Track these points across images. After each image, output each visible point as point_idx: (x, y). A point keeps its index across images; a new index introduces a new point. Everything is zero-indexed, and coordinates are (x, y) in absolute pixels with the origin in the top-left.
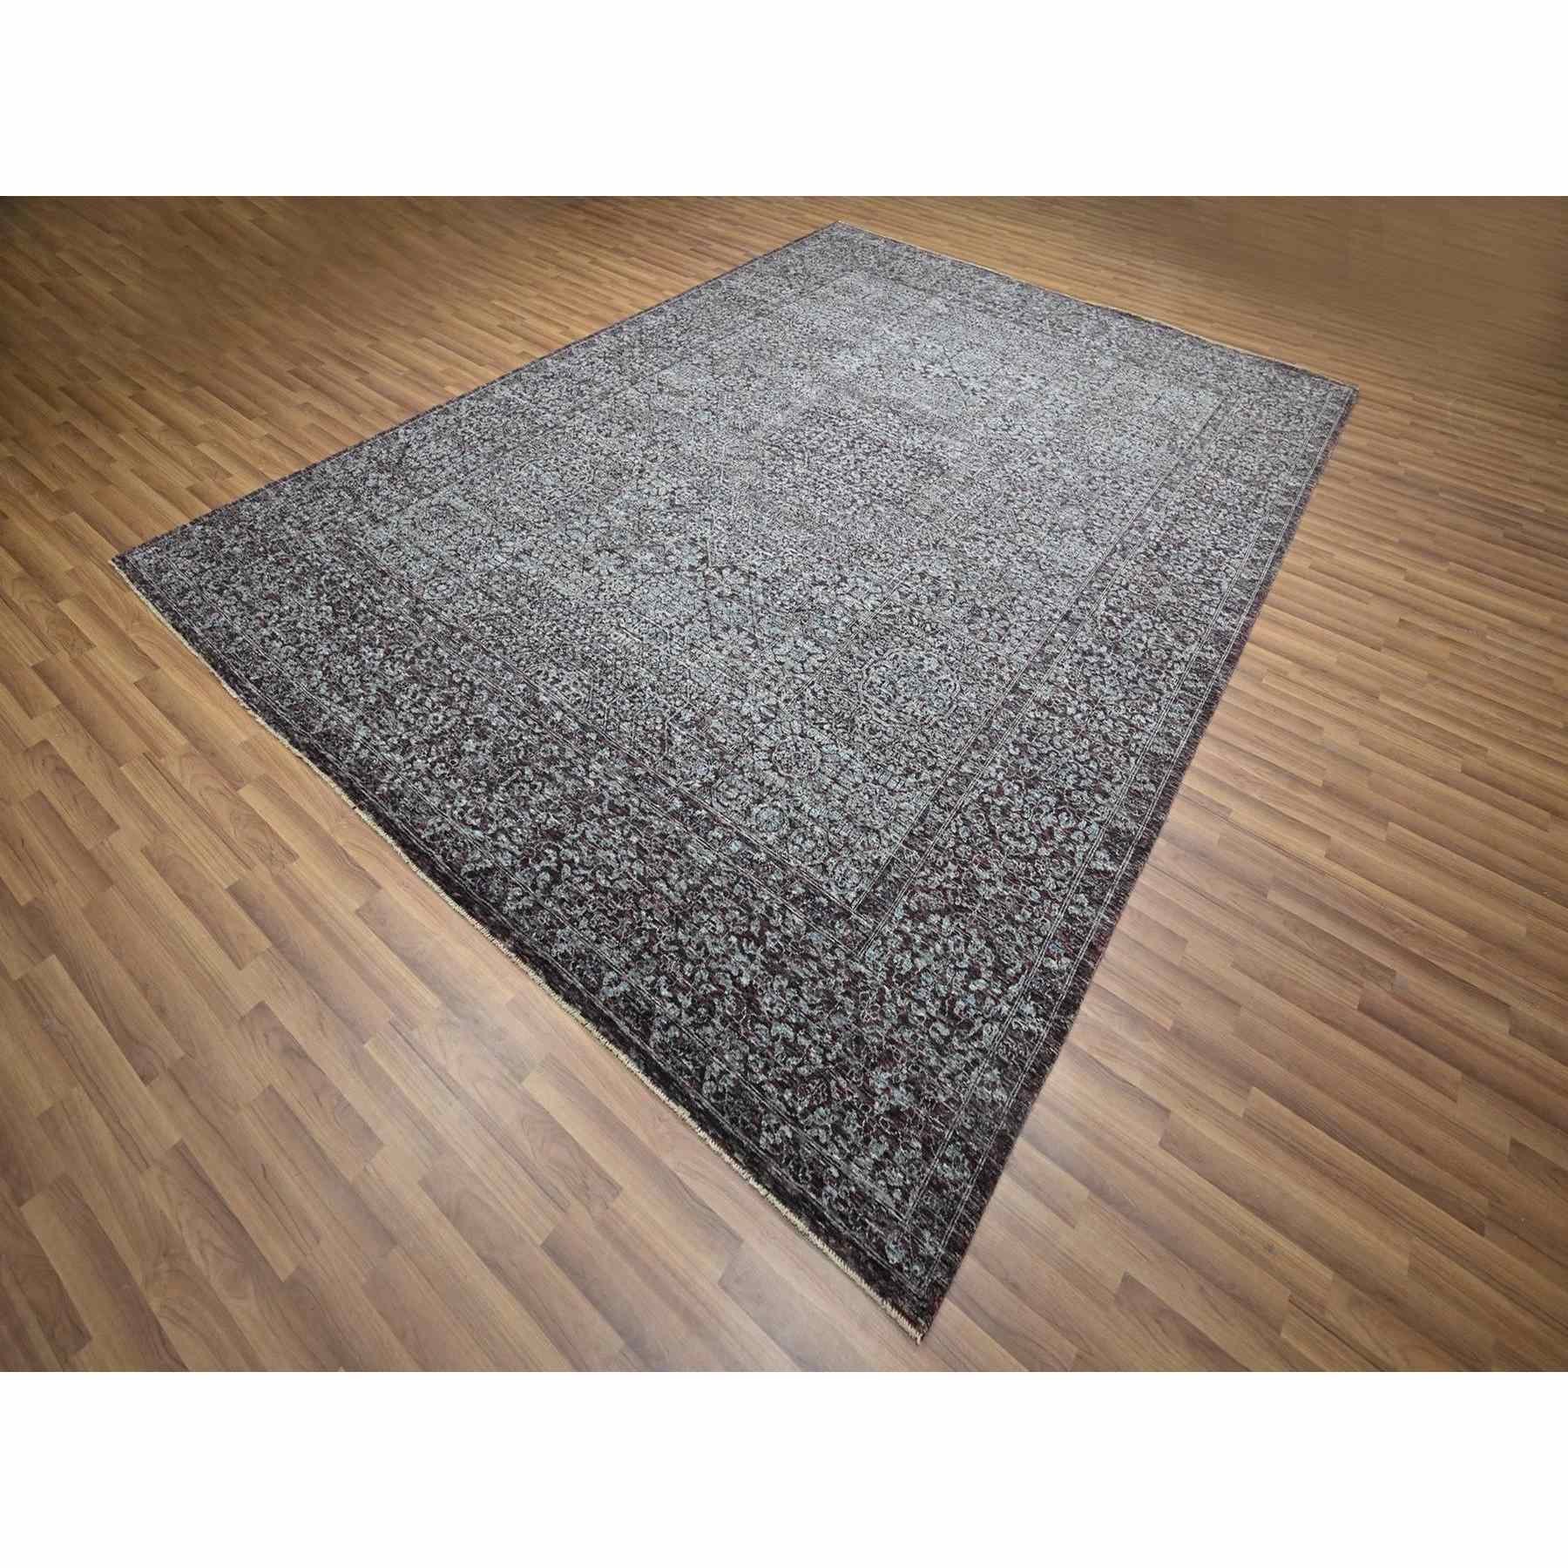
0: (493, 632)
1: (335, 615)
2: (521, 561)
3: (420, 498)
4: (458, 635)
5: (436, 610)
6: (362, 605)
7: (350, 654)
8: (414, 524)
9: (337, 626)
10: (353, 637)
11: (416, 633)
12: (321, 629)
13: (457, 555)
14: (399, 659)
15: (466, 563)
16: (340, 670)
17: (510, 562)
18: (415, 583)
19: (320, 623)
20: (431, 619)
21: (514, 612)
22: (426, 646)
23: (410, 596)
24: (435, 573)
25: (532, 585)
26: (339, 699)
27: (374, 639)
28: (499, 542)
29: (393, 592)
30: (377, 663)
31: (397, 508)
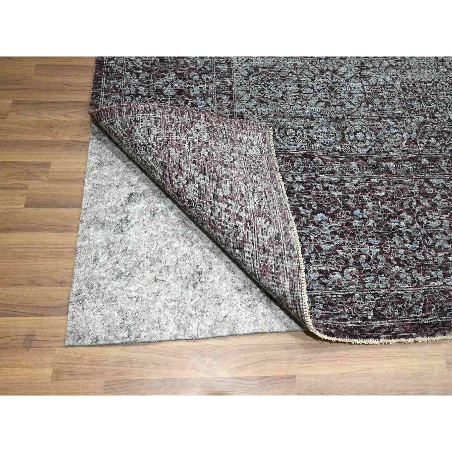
0: (438, 141)
1: (333, 216)
2: (370, 77)
3: (229, 77)
4: (425, 161)
5: (384, 155)
6: (336, 194)
7: (391, 236)
8: (262, 102)
9: (348, 224)
10: (371, 222)
11: (401, 182)
12: (342, 236)
13: (327, 104)
14: (423, 210)
15: (342, 105)
16: (406, 253)
17: (365, 83)
18: (338, 147)
19: (335, 233)
20: (392, 164)
21: (425, 117)
22: (421, 186)
23: (352, 160)
24: (338, 129)
25: (404, 89)
26: (440, 273)
27: (386, 211)
28: (335, 72)
29: (337, 166)
30: (417, 225)
31: (225, 98)
